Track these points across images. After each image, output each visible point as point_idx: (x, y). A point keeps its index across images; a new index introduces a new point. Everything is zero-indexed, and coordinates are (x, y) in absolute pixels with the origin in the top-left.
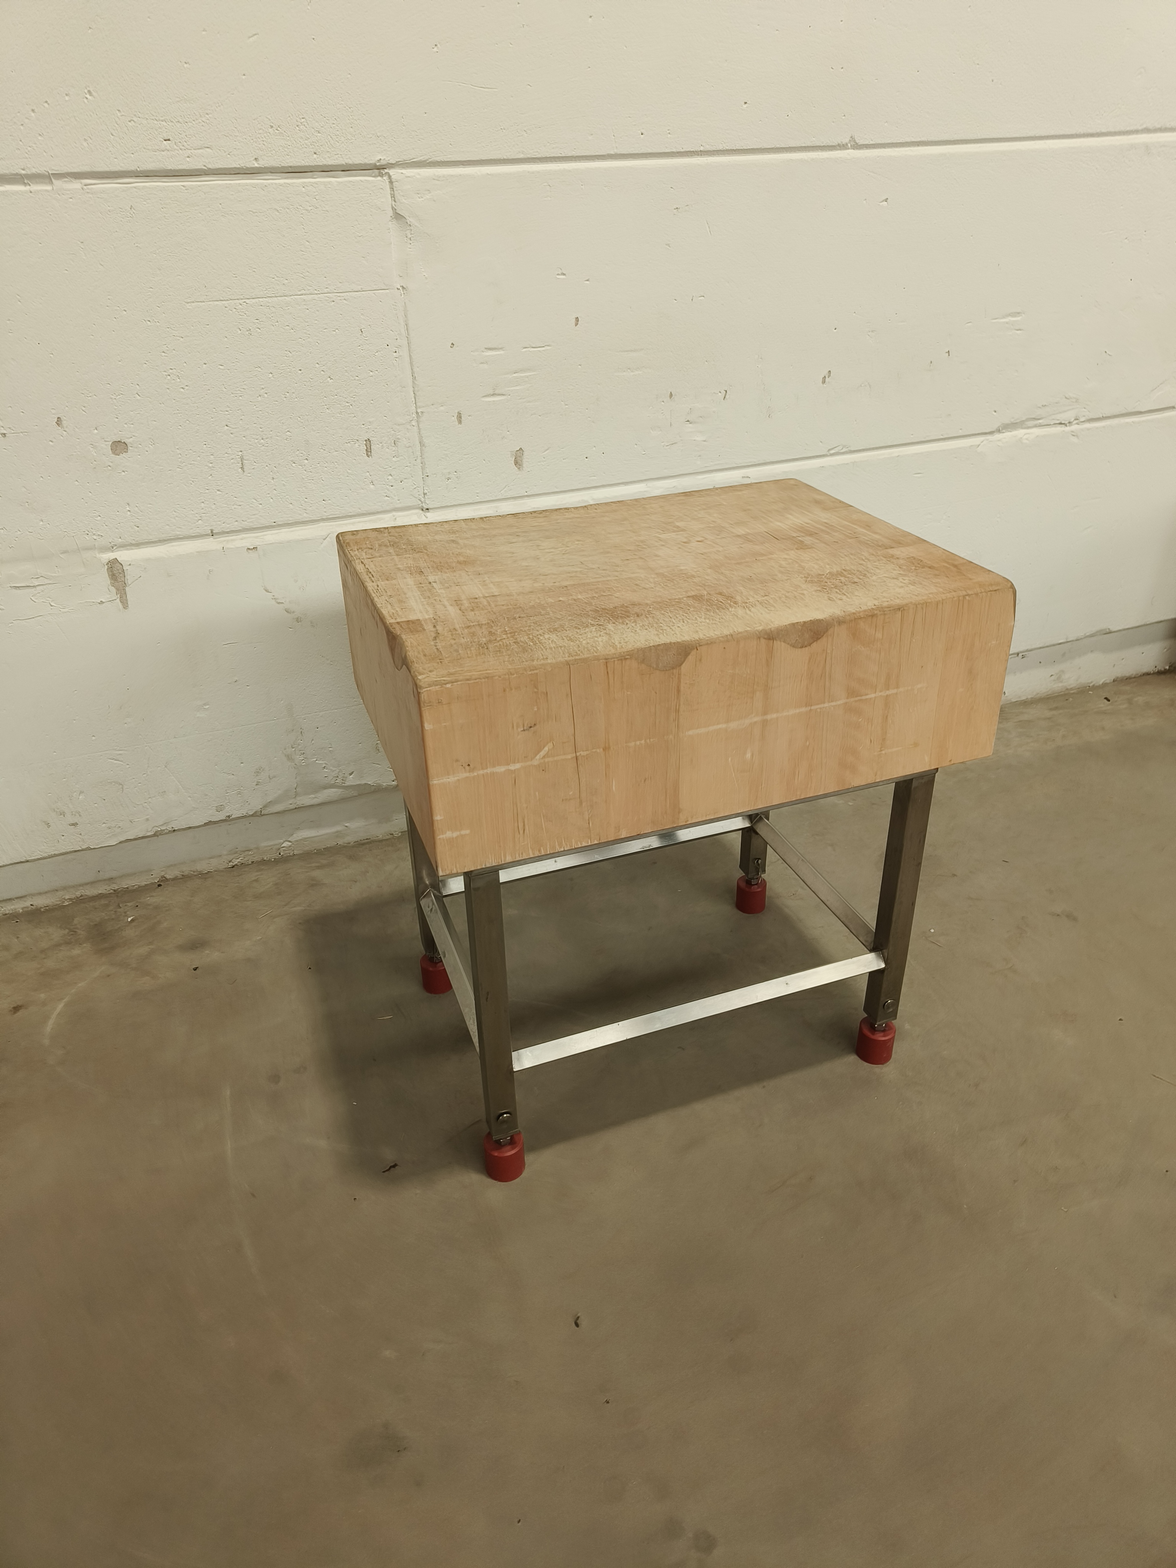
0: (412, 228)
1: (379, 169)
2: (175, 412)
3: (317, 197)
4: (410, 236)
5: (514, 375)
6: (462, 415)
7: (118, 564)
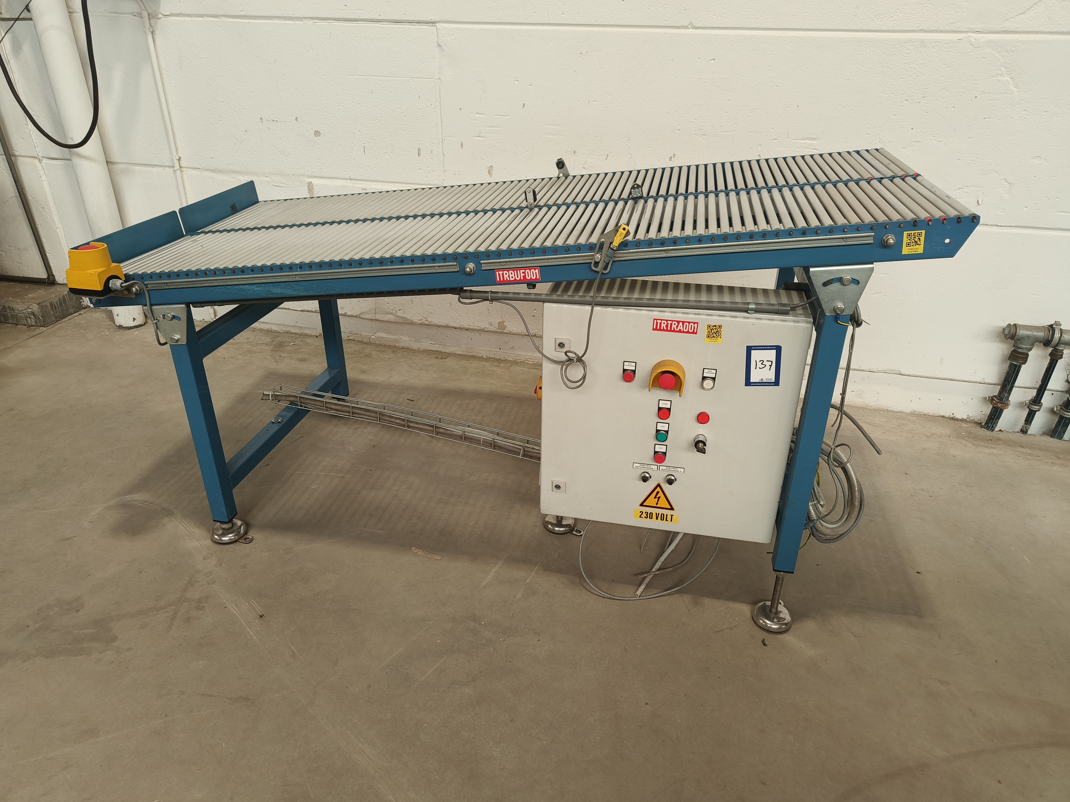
0: (445, 51)
1: (433, 23)
2: (340, 122)
3: (404, 34)
4: (444, 55)
5: (490, 128)
6: (463, 144)
7: (312, 184)
